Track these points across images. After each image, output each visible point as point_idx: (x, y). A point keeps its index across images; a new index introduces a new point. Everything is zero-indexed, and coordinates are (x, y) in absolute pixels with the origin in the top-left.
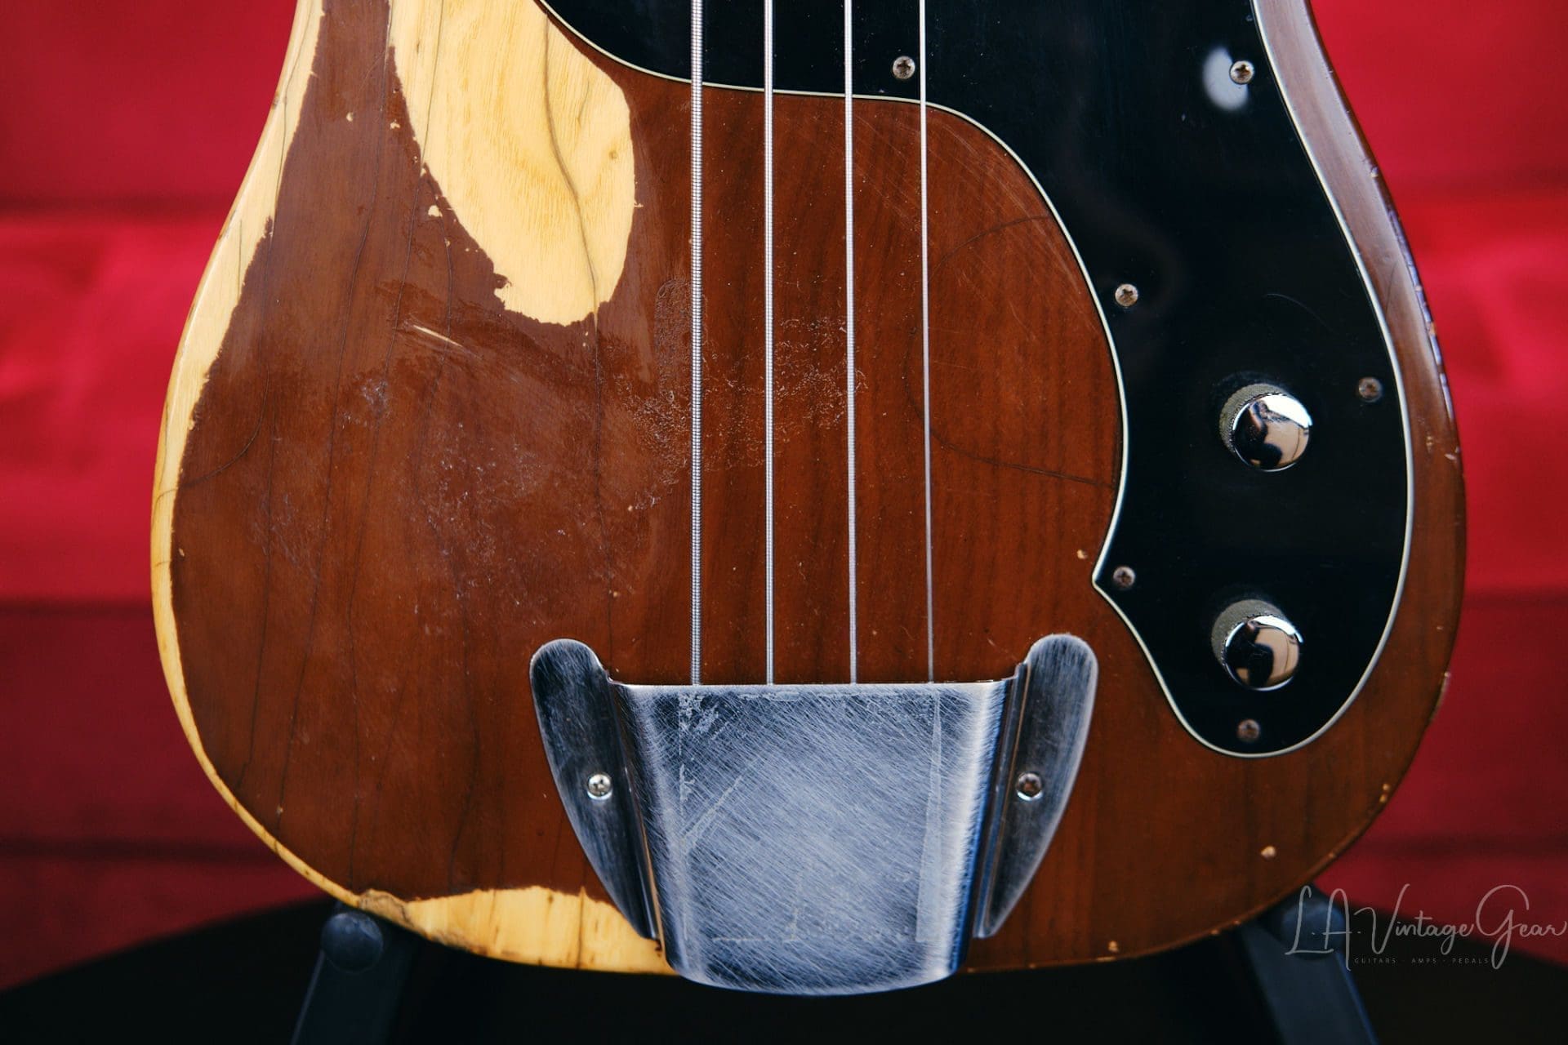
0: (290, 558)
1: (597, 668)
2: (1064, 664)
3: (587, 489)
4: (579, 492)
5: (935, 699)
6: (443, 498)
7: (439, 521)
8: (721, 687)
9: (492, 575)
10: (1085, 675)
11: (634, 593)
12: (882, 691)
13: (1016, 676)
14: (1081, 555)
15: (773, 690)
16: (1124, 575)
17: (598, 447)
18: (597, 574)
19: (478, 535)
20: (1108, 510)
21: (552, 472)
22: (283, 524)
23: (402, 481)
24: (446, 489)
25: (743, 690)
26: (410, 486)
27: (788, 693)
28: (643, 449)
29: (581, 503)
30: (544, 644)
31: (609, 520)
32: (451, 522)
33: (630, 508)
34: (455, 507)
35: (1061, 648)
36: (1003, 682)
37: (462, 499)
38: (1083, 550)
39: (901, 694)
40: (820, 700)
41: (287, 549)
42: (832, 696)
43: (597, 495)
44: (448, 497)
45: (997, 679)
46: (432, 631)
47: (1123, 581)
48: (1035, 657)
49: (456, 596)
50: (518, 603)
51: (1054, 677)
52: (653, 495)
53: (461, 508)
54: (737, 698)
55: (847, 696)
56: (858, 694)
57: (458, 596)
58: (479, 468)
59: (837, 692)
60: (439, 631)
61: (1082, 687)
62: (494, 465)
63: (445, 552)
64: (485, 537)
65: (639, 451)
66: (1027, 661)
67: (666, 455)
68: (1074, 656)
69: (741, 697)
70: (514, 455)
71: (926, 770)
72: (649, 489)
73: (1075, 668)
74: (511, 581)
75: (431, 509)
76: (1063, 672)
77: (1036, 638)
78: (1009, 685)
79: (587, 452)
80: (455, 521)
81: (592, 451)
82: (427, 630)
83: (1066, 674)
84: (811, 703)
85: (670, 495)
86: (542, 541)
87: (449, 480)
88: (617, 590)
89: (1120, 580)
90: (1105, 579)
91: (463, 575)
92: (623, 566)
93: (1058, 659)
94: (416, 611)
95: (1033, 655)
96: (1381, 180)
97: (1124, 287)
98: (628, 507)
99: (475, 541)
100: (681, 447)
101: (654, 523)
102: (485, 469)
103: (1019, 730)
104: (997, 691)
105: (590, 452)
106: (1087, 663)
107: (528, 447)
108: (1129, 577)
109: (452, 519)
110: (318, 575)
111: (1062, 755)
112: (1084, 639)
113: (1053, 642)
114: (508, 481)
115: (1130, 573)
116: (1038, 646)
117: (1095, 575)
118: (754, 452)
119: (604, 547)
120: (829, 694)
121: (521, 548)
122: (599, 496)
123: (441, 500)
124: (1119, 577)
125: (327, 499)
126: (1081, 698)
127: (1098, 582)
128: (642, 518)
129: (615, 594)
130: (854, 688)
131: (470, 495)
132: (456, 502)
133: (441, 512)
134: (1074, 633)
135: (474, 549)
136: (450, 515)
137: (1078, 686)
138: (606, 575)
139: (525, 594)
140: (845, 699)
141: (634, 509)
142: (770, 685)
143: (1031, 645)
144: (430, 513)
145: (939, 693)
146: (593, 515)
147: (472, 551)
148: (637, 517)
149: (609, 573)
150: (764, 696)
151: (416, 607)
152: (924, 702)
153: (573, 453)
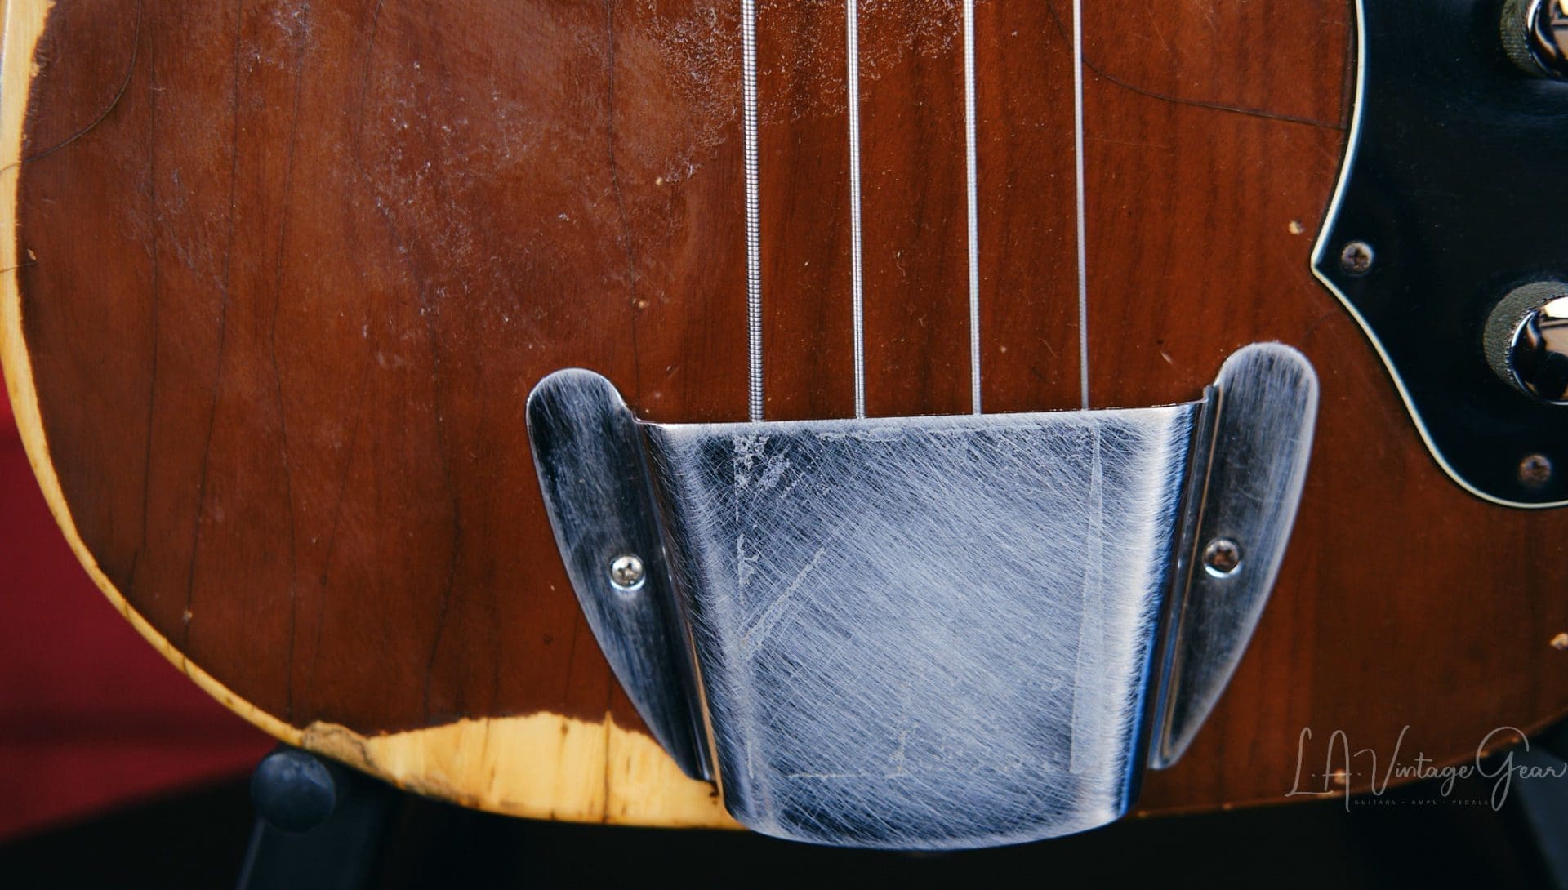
0: (186, 263)
1: (619, 409)
2: (1271, 385)
3: (598, 155)
4: (587, 160)
5: (1094, 432)
6: (396, 172)
7: (393, 206)
8: (792, 423)
9: (469, 281)
10: (1300, 399)
11: (667, 301)
12: (1018, 423)
13: (1205, 400)
14: (1294, 228)
15: (865, 426)
16: (1358, 254)
17: (611, 94)
18: (615, 277)
19: (448, 224)
20: (1335, 163)
21: (548, 131)
22: (172, 211)
23: (338, 147)
24: (400, 157)
25: (828, 428)
26: (349, 155)
27: (886, 430)
28: (674, 95)
29: (590, 174)
30: (545, 376)
31: (630, 199)
32: (409, 207)
33: (659, 181)
34: (414, 184)
35: (1266, 360)
36: (1187, 407)
37: (422, 173)
38: (1299, 221)
39: (1046, 427)
40: (932, 439)
41: (180, 249)
42: (946, 433)
43: (612, 163)
44: (405, 168)
45: (1178, 402)
46: (389, 361)
47: (1356, 263)
48: (1230, 377)
49: (420, 312)
50: (507, 320)
51: (1255, 406)
52: (691, 161)
53: (422, 185)
54: (814, 438)
55: (969, 431)
56: (984, 428)
57: (423, 310)
58: (445, 127)
59: (955, 425)
60: (399, 361)
61: (1296, 415)
62: (466, 122)
63: (402, 249)
64: (456, 227)
65: (669, 98)
66: (1219, 381)
67: (706, 103)
68: (1284, 372)
69: (821, 436)
70: (493, 107)
71: (1080, 533)
72: (684, 152)
73: (1286, 389)
74: (496, 289)
75: (381, 188)
76: (1268, 397)
77: (1229, 352)
78: (1196, 411)
79: (596, 100)
80: (414, 203)
81: (604, 100)
82: (382, 360)
83: (1275, 396)
84: (918, 443)
85: (715, 160)
86: (537, 231)
87: (403, 144)
88: (643, 298)
89: (1352, 261)
90: (1329, 264)
91: (428, 282)
92: (652, 264)
93: (1262, 376)
94: (365, 334)
95: (1227, 374)
98: (656, 179)
99: (444, 233)
100: (728, 91)
101: (693, 203)
102: (454, 129)
103: (1208, 480)
104: (1180, 420)
105: (600, 101)
106: (1303, 383)
107: (514, 97)
108: (1364, 257)
109: (411, 202)
110: (227, 285)
111: (1268, 511)
112: (1299, 349)
113: (1254, 355)
114: (487, 146)
115: (1366, 250)
116: (1234, 361)
117: (1315, 256)
118: (831, 95)
119: (624, 237)
120: (944, 429)
121: (507, 240)
122: (615, 164)
123: (393, 174)
124: (1350, 256)
125: (233, 174)
126: (1296, 433)
127: (1319, 267)
128: (677, 196)
129: (642, 304)
130: (977, 419)
131: (435, 167)
132: (415, 178)
133: (394, 193)
134: (1284, 341)
135: (443, 243)
136: (407, 196)
137: (1290, 415)
138: (627, 277)
139: (517, 307)
140: (967, 436)
141: (664, 181)
142: (861, 420)
143: (1224, 360)
144: (379, 193)
145: (1098, 423)
146: (607, 191)
147: (440, 247)
148: (669, 194)
149: (632, 275)
150: (853, 435)
151: (365, 327)
152: (1079, 437)
153: (576, 103)
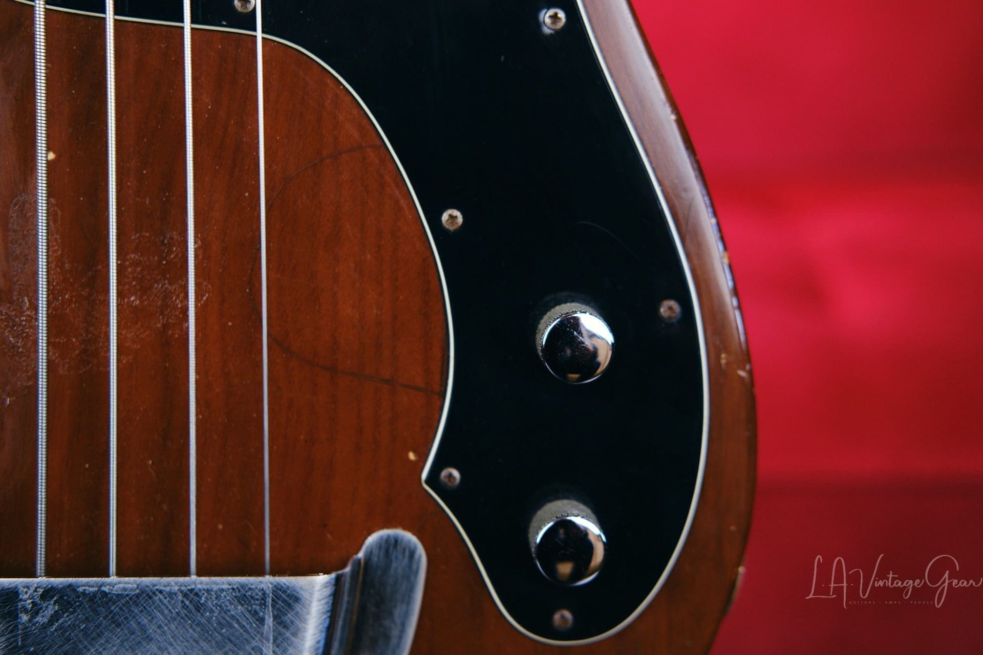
2: (396, 557)
5: (268, 592)
8: (61, 580)
10: (415, 566)
12: (217, 584)
13: (348, 569)
14: (412, 456)
15: (115, 582)
16: (450, 476)
20: (437, 416)
25: (82, 582)
27: (127, 586)
35: (393, 541)
36: (333, 575)
38: (415, 452)
39: (235, 587)
40: (157, 593)
42: (168, 589)
45: (326, 572)
47: (450, 481)
48: (369, 551)
51: (386, 569)
52: (8, 396)
54: (75, 590)
55: (183, 588)
56: (193, 587)
59: (173, 584)
61: (412, 578)
66: (361, 555)
68: (404, 549)
69: (81, 589)
72: (3, 390)
73: (406, 561)
76: (394, 565)
77: (369, 534)
78: (338, 579)
83: (398, 565)
84: (149, 596)
85: (26, 396)
89: (447, 480)
90: (433, 479)
93: (391, 551)
95: (367, 549)
96: (680, 123)
97: (450, 212)
100: (35, 351)
101: (9, 423)
103: (354, 618)
104: (326, 585)
106: (416, 556)
108: (454, 478)
111: (393, 640)
112: (414, 534)
113: (385, 537)
115: (456, 474)
116: (372, 539)
117: (424, 475)
118: (107, 357)
120: (165, 586)
124: (445, 477)
126: (411, 589)
127: (427, 482)
130: (194, 580)
134: (405, 528)
137: (408, 578)
140: (182, 592)
142: (113, 579)
143: (366, 538)
145: (270, 585)
150: (103, 588)
152: (257, 595)
